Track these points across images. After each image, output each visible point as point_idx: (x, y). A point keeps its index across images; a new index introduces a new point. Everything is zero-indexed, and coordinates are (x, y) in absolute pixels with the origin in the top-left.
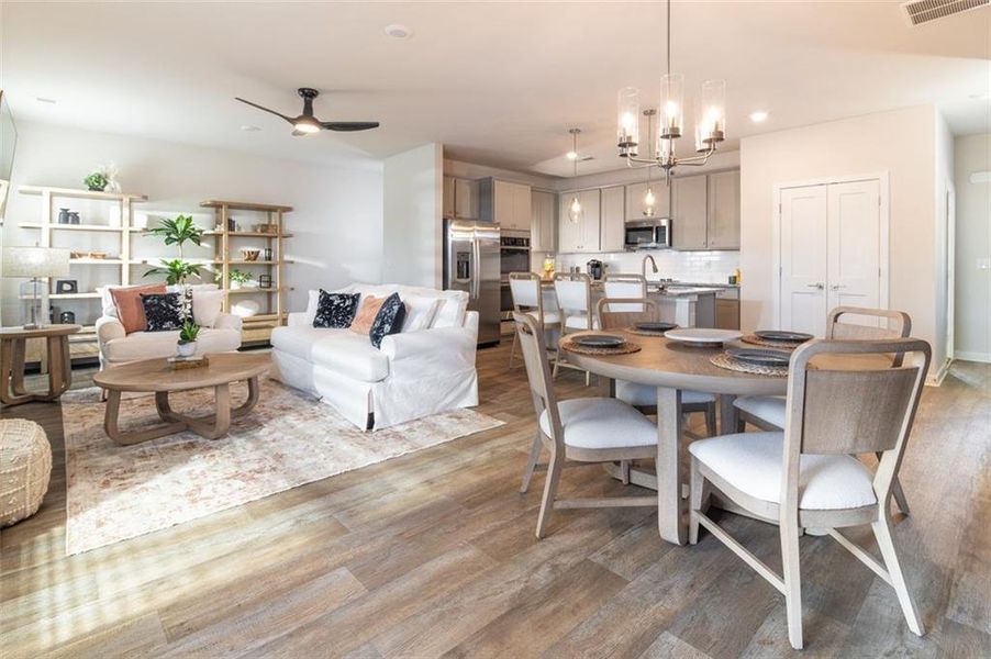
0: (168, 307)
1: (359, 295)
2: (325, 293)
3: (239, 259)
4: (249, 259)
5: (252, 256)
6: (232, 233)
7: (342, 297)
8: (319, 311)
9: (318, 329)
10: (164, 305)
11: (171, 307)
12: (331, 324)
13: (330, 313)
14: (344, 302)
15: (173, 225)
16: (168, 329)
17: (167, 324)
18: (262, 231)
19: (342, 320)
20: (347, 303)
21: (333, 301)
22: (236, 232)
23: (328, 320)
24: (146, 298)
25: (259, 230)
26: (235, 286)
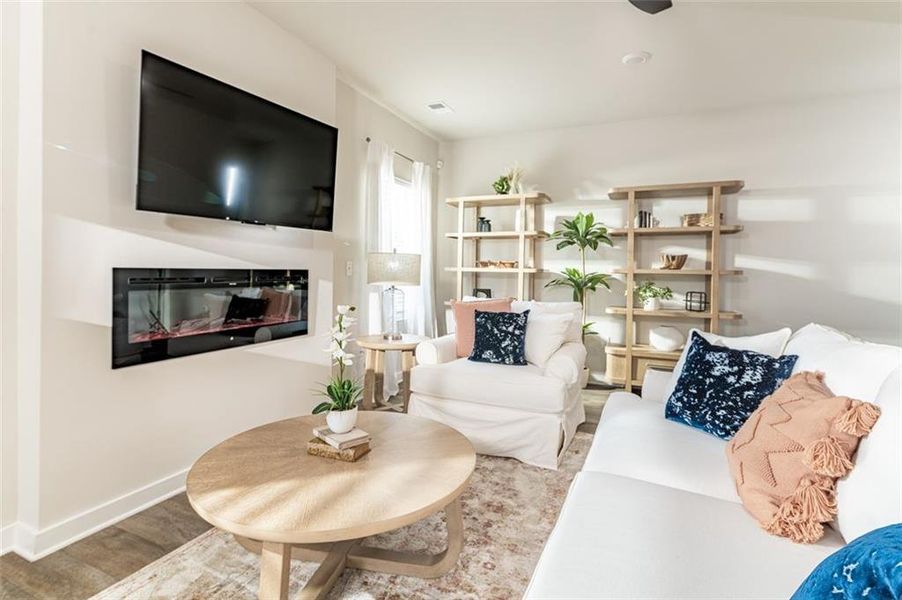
4: (668, 267)
7: (735, 357)
11: (496, 331)
12: (699, 422)
13: (701, 394)
14: (740, 374)
15: (573, 225)
16: (487, 360)
17: (487, 354)
18: (691, 225)
19: (726, 421)
20: (746, 378)
21: (711, 366)
23: (693, 409)
24: (478, 314)
25: (686, 224)
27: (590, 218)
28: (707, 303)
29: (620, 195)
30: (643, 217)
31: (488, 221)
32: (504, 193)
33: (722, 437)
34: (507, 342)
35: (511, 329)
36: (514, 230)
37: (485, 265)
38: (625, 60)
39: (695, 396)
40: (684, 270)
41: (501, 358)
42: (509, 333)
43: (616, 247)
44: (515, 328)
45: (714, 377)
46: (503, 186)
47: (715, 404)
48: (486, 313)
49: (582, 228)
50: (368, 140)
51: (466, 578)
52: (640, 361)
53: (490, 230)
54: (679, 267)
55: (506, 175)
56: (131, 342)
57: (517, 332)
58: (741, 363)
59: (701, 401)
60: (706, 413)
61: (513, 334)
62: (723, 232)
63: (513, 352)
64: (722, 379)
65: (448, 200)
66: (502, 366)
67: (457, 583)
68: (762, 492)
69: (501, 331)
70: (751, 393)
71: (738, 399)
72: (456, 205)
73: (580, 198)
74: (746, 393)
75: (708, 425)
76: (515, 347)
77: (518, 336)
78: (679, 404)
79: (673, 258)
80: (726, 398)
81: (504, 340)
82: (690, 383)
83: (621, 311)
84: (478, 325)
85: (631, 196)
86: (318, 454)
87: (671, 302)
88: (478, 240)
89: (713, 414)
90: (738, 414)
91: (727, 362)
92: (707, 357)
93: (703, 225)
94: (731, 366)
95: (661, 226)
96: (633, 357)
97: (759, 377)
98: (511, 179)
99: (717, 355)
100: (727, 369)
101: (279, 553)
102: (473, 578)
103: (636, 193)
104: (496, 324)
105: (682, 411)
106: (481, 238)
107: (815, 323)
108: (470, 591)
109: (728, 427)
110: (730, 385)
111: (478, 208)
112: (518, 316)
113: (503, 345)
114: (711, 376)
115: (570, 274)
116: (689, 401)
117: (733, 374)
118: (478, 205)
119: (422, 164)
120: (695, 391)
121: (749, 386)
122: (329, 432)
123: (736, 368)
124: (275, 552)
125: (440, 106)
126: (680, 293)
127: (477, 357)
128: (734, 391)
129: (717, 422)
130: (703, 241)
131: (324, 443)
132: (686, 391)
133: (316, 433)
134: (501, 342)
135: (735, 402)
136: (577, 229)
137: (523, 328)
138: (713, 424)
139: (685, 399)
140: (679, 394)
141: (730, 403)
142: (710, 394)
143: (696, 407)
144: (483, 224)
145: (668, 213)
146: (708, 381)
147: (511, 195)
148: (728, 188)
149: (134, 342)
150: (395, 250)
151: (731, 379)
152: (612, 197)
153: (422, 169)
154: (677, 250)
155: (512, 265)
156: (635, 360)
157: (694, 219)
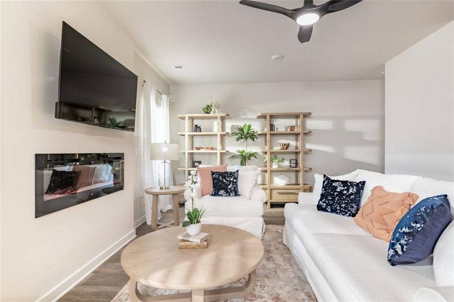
0: (222, 180)
1: (364, 183)
2: (328, 179)
3: (277, 148)
4: (283, 149)
5: (285, 147)
6: (272, 132)
7: (345, 183)
8: (322, 195)
9: (321, 212)
10: (221, 179)
11: (225, 181)
12: (334, 211)
13: (333, 199)
14: (348, 190)
15: (242, 130)
16: (221, 195)
17: (221, 192)
18: (291, 130)
19: (345, 208)
20: (351, 191)
21: (336, 188)
22: (275, 132)
24: (213, 173)
25: (289, 130)
26: (275, 166)
27: (249, 126)
28: (297, 164)
29: (264, 117)
30: (272, 127)
31: (200, 127)
32: (209, 113)
33: (343, 215)
34: (231, 186)
35: (232, 179)
36: (213, 132)
37: (198, 149)
38: (273, 57)
39: (331, 200)
40: (288, 150)
41: (228, 193)
42: (231, 181)
43: (259, 140)
44: (234, 179)
45: (337, 192)
46: (208, 110)
47: (340, 202)
48: (217, 172)
49: (245, 131)
50: (144, 81)
51: (257, 293)
52: (273, 191)
53: (201, 132)
54: (287, 149)
55: (209, 104)
56: (45, 200)
57: (235, 181)
58: (347, 186)
59: (334, 202)
60: (337, 206)
61: (233, 182)
62: (304, 134)
63: (234, 190)
64: (341, 192)
65: (179, 116)
66: (229, 197)
67: (255, 296)
68: (382, 229)
69: (227, 181)
70: (353, 196)
71: (349, 199)
72: (183, 118)
73: (243, 117)
74: (351, 197)
75: (338, 211)
76: (235, 188)
77: (236, 183)
78: (325, 204)
79: (285, 145)
80: (344, 200)
81: (229, 185)
82: (328, 195)
83: (265, 169)
84: (214, 179)
85: (268, 117)
86: (186, 248)
87: (282, 164)
88: (193, 136)
89: (340, 206)
90: (350, 205)
91: (342, 185)
92: (333, 184)
93: (296, 130)
94: (344, 187)
95: (279, 130)
96: (271, 189)
97: (355, 190)
98: (212, 106)
99: (337, 183)
100: (342, 188)
101: (201, 295)
102: (259, 292)
103: (270, 116)
104: (224, 177)
105: (326, 207)
106: (194, 135)
107: (360, 169)
108: (262, 298)
109: (346, 211)
110: (345, 194)
111: (193, 120)
112: (234, 173)
113: (229, 187)
114: (336, 192)
115: (241, 152)
116: (329, 203)
117: (345, 190)
118: (192, 119)
119: (166, 96)
120: (330, 198)
121: (352, 194)
122: (189, 236)
123: (346, 188)
124: (199, 295)
125: (181, 67)
126: (287, 160)
127: (216, 194)
128: (347, 196)
129: (342, 209)
130: (294, 137)
131: (188, 241)
132: (326, 199)
133: (180, 237)
134: (227, 186)
135: (347, 200)
136: (243, 132)
137: (236, 178)
138: (340, 210)
139: (327, 202)
140: (324, 200)
141: (346, 201)
142: (337, 199)
143: (333, 204)
144: (197, 128)
145: (281, 125)
146: (335, 194)
147: (212, 114)
148: (306, 115)
149: (47, 200)
150: (165, 141)
151: (345, 192)
152: (259, 117)
153: (166, 98)
154: (286, 142)
155: (212, 149)
156: (271, 190)
157: (292, 128)
